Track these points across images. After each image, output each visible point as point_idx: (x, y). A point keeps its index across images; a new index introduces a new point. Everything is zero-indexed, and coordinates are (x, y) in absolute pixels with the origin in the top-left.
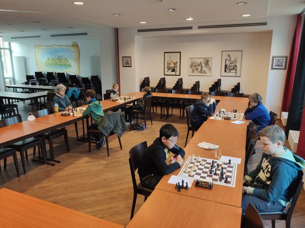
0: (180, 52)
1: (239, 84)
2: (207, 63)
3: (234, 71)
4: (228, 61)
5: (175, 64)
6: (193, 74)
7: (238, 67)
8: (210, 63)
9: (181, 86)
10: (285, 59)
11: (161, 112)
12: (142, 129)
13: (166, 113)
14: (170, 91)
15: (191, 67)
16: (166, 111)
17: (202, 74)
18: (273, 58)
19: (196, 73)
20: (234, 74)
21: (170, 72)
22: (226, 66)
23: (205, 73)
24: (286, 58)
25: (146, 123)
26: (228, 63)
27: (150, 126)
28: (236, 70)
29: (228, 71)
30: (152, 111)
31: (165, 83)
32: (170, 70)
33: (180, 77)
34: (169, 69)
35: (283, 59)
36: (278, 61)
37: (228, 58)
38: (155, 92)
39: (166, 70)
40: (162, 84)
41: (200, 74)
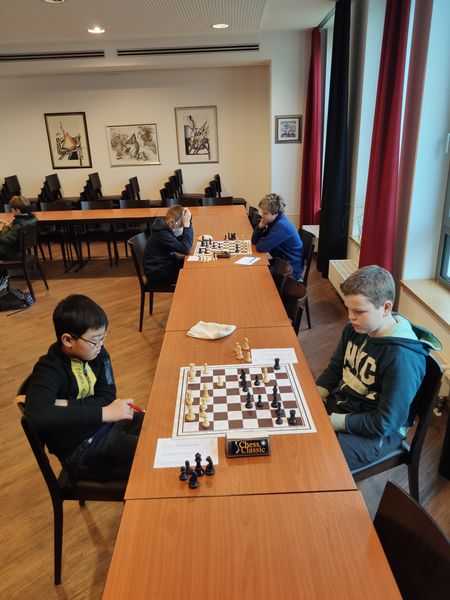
0: (83, 114)
1: (218, 177)
2: (147, 135)
3: (205, 151)
4: (189, 131)
5: (76, 140)
6: (121, 162)
7: (212, 143)
8: (153, 136)
9: (99, 190)
10: (297, 120)
11: (64, 254)
12: (25, 304)
13: (75, 255)
14: (76, 205)
15: (114, 146)
16: (73, 251)
17: (141, 162)
18: (277, 119)
19: (126, 160)
20: (205, 158)
21: (66, 161)
22: (187, 141)
23: (146, 158)
24: (300, 118)
25: (34, 288)
26: (191, 134)
27: (43, 294)
28: (208, 149)
29: (193, 151)
30: (40, 256)
31: (59, 187)
32: (67, 157)
33: (91, 171)
34: (63, 154)
35: (295, 122)
36: (287, 126)
37: (190, 123)
38: (40, 210)
39: (56, 156)
40: (52, 189)
41: (136, 162)
